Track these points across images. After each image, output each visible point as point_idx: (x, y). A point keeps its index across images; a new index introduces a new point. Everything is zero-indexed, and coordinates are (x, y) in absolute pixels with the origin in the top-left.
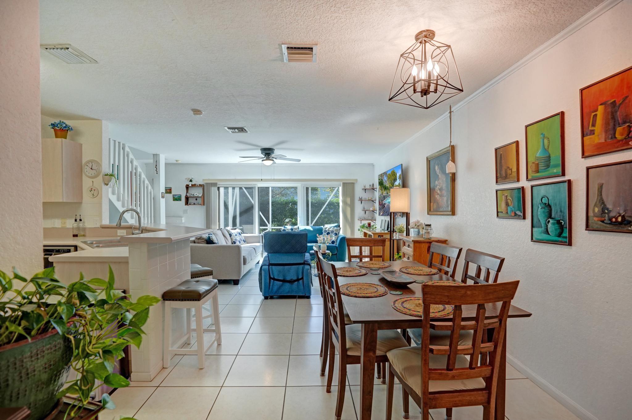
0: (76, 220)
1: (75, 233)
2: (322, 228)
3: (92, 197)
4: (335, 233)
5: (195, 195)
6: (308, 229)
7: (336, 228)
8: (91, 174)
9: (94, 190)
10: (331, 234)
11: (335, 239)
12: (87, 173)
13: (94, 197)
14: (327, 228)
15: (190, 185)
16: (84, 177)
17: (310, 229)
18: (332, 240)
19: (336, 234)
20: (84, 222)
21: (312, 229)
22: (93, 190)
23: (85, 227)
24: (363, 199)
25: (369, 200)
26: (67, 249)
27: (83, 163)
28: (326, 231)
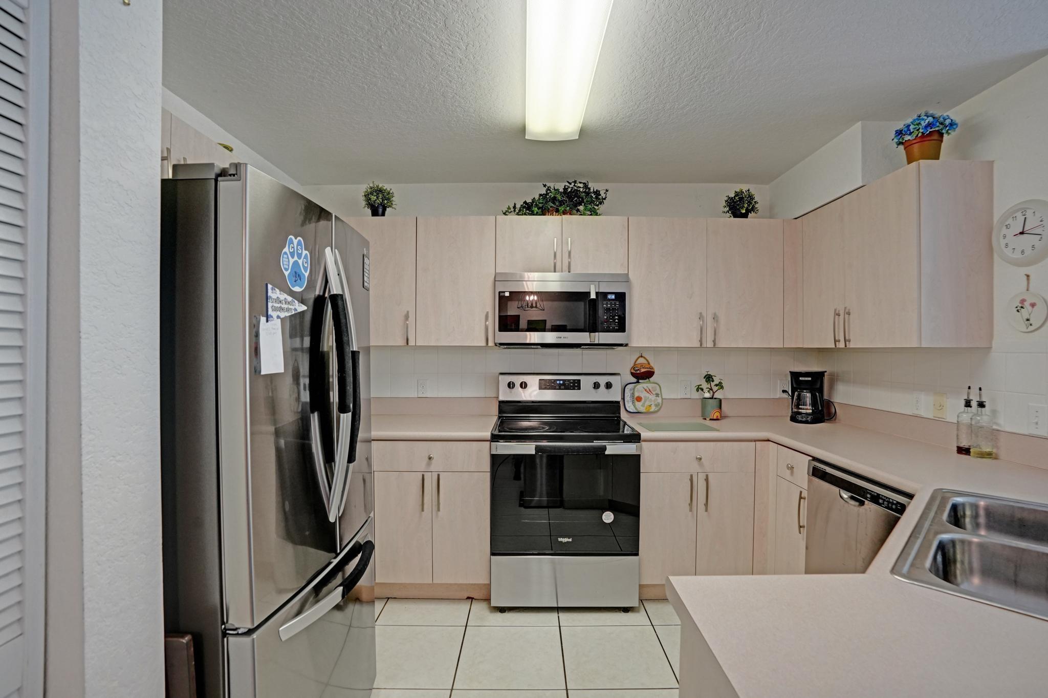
0: (968, 404)
1: (964, 444)
3: (1025, 330)
8: (1023, 252)
9: (1033, 305)
12: (1008, 252)
13: (1031, 328)
16: (999, 267)
20: (994, 412)
22: (1027, 304)
23: (995, 427)
26: (898, 503)
27: (996, 218)
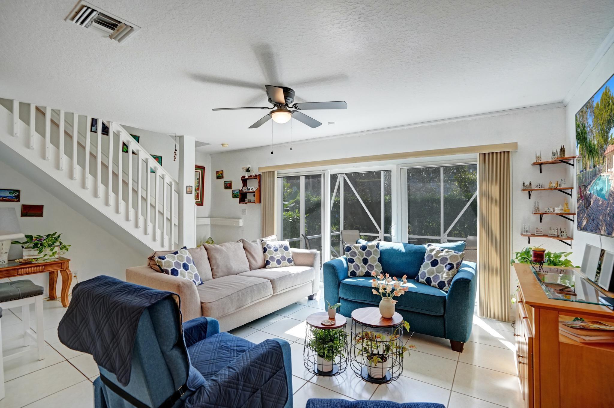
2: (425, 249)
4: (449, 264)
5: (251, 190)
6: (397, 249)
7: (453, 253)
10: (439, 264)
11: (446, 278)
14: (434, 250)
15: (247, 177)
17: (400, 249)
18: (441, 280)
19: (451, 267)
21: (403, 250)
24: (533, 187)
25: (551, 189)
28: (432, 257)
